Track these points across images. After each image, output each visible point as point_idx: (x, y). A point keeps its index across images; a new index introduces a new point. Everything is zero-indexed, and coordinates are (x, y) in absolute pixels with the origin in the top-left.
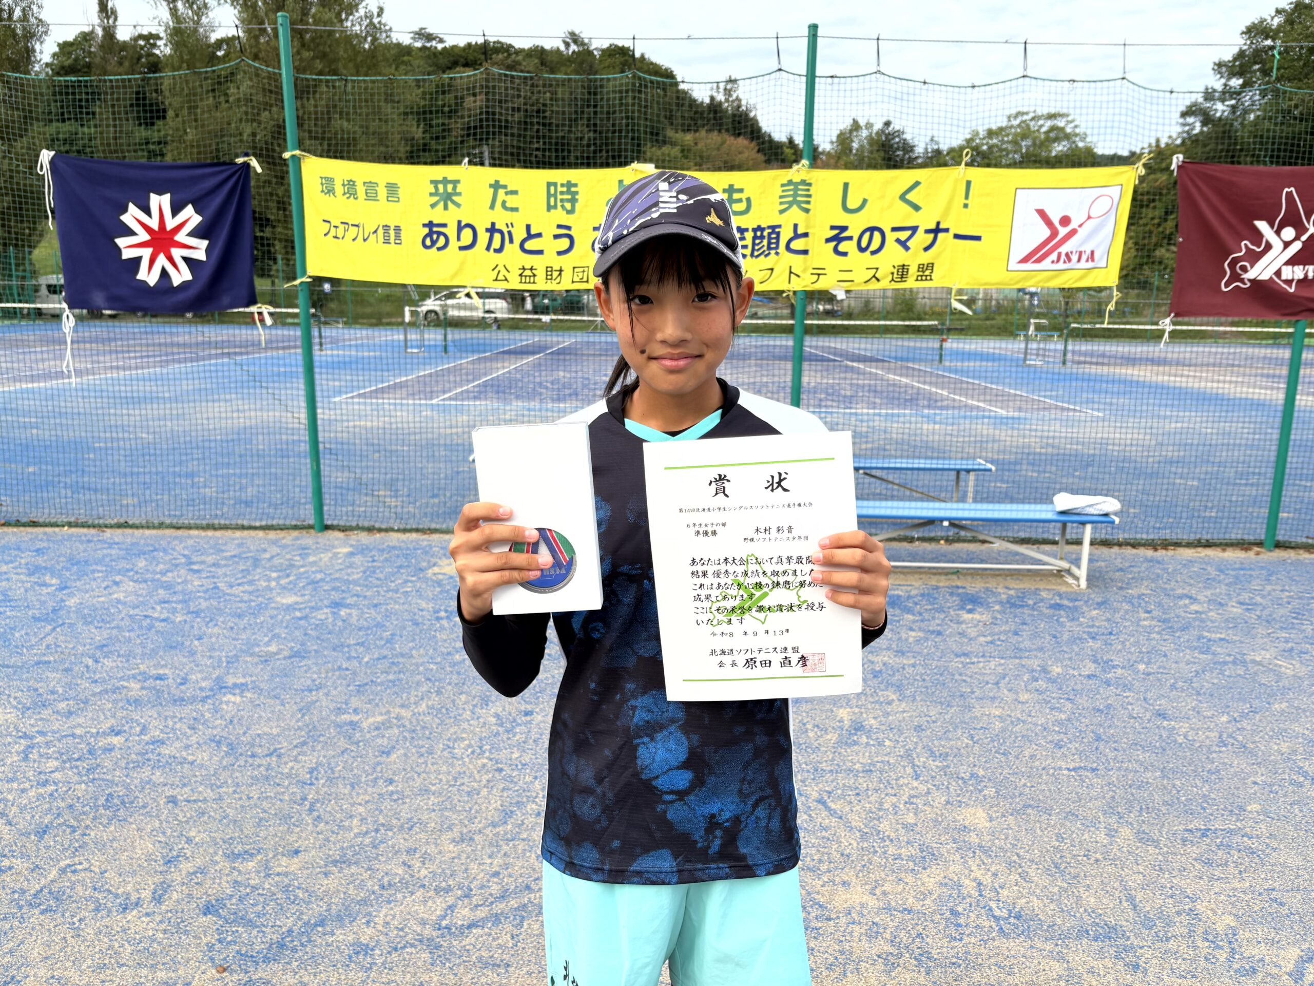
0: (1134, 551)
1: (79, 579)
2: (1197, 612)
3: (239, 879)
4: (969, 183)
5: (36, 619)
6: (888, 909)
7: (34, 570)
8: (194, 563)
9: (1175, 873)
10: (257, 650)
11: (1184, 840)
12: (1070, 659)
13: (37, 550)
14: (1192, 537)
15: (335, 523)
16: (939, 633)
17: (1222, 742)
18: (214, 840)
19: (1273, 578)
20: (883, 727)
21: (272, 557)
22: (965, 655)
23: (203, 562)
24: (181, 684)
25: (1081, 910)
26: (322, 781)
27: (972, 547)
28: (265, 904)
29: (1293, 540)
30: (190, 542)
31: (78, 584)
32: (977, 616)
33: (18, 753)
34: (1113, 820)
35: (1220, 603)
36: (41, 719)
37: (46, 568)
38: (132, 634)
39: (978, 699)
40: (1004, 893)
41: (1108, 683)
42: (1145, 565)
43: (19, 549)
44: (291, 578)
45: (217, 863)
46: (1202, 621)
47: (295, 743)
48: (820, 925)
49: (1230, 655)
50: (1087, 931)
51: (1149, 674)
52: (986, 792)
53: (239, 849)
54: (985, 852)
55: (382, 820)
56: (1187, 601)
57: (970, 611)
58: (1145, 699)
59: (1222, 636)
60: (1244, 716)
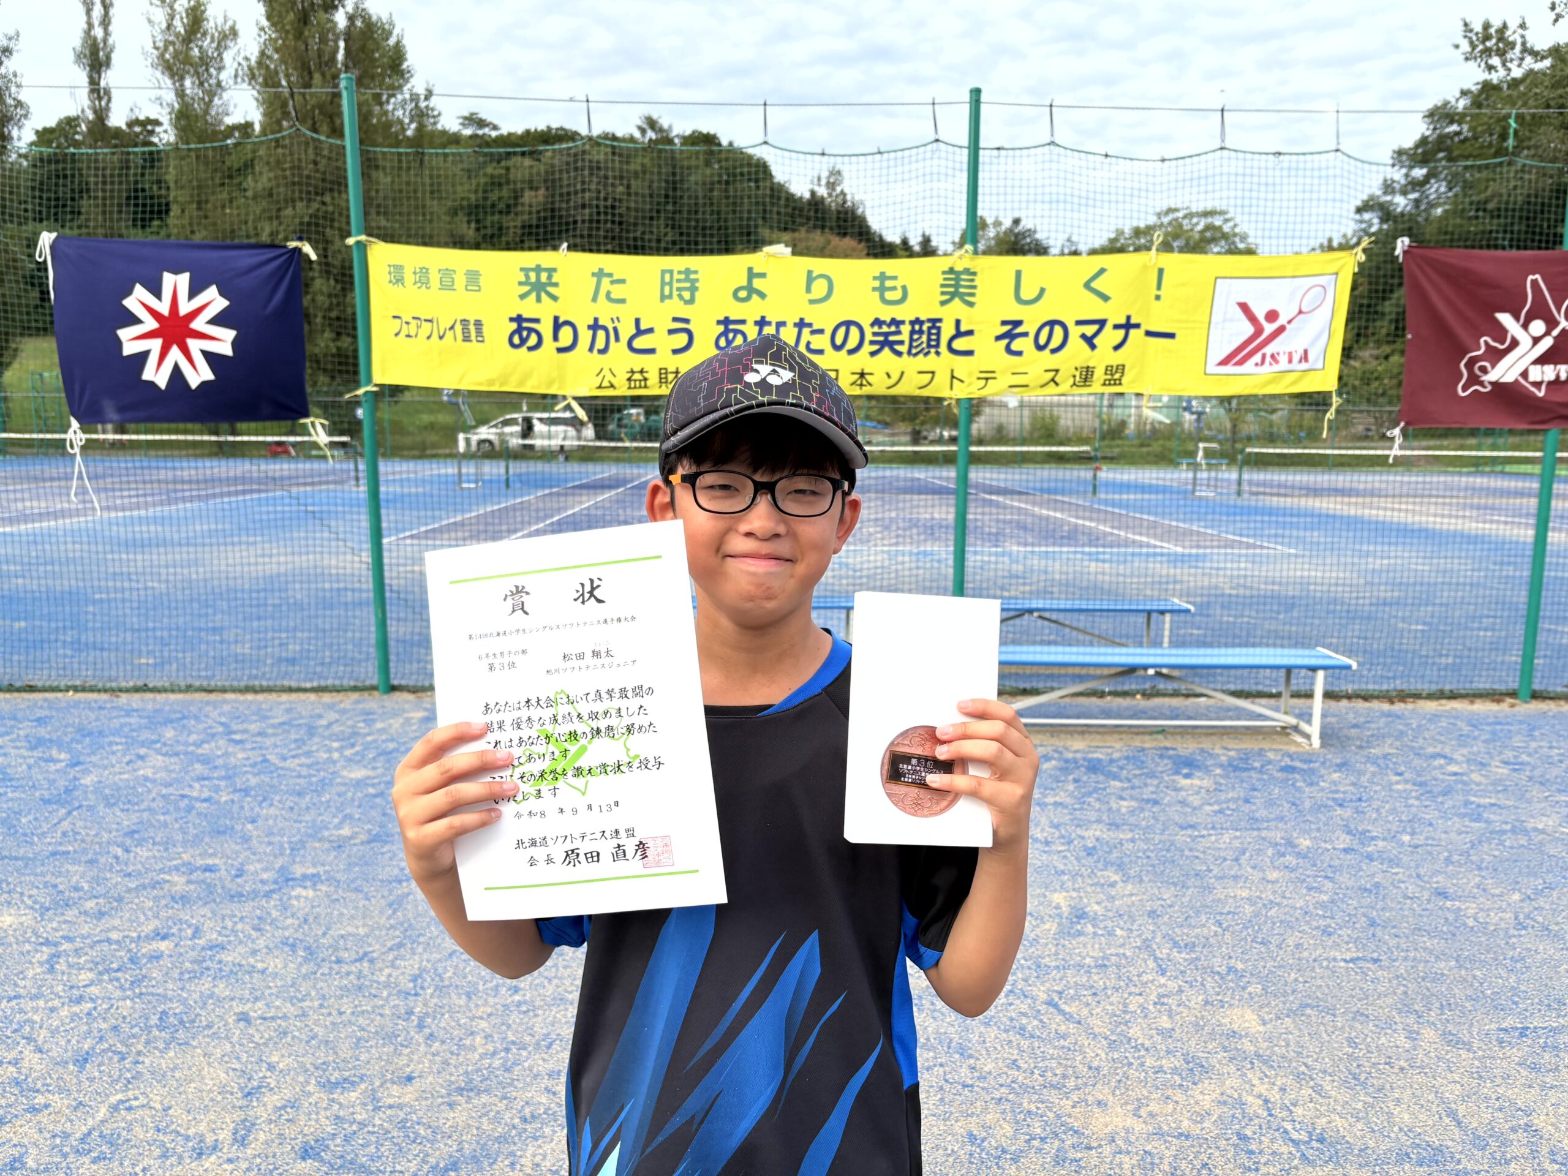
0: (1367, 705)
1: (93, 753)
2: (1455, 774)
3: (341, 1113)
4: (1161, 272)
5: (47, 802)
6: (1160, 1134)
7: (35, 744)
8: (235, 732)
9: (1498, 1081)
10: (326, 834)
11: (1501, 1042)
12: (1318, 830)
13: (38, 720)
14: (1434, 687)
15: (403, 682)
16: (1156, 802)
17: (1520, 924)
18: (302, 1065)
19: (1537, 733)
20: (1110, 914)
21: (330, 725)
22: (1192, 827)
23: (245, 731)
24: (237, 876)
25: (1396, 1129)
26: (429, 991)
27: (1175, 702)
28: (379, 1145)
29: (1550, 689)
30: (226, 708)
31: (93, 759)
32: (1196, 782)
33: (41, 963)
34: (1411, 1019)
35: (1481, 763)
36: (66, 922)
37: (51, 741)
38: (167, 817)
39: (1218, 878)
40: (1299, 1111)
41: (1370, 858)
42: (1383, 720)
43: (15, 718)
44: (357, 748)
45: (310, 1094)
46: (1465, 783)
47: (389, 944)
48: (1079, 1155)
49: (1506, 823)
50: (1407, 1154)
51: (1416, 847)
52: (1250, 989)
53: (335, 1076)
54: (1265, 1062)
55: (511, 1037)
56: (1442, 761)
57: (1187, 776)
58: (1418, 876)
59: (1493, 801)
60: (1538, 893)
